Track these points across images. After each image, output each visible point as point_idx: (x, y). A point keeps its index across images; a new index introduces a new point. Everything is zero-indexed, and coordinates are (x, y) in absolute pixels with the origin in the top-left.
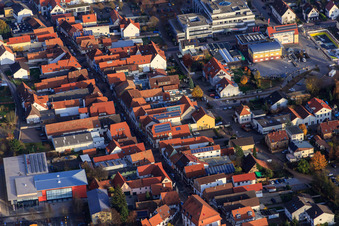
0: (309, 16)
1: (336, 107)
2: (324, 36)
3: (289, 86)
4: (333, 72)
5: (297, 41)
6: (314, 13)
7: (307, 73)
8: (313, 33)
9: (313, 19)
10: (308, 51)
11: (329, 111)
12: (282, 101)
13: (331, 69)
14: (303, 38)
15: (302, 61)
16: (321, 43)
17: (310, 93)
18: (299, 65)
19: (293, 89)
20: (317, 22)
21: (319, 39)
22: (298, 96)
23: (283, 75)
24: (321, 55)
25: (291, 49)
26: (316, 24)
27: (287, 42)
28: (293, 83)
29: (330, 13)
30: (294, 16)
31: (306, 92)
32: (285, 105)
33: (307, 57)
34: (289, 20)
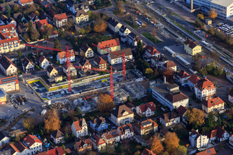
0: (27, 68)
1: (46, 140)
2: (38, 83)
3: (11, 125)
4: (44, 112)
5: (18, 88)
6: (30, 65)
7: (25, 113)
8: (30, 81)
9: (31, 70)
10: (26, 96)
11: (40, 144)
12: (5, 139)
13: (43, 109)
14: (23, 86)
15: (21, 104)
16: (36, 88)
17: (27, 130)
18: (19, 108)
19: (15, 128)
20: (33, 72)
21: (35, 85)
22: (18, 133)
23: (6, 117)
24: (36, 98)
25: (13, 95)
26: (33, 74)
27: (10, 90)
28: (15, 122)
29: (42, 64)
30: (15, 69)
31: (24, 130)
32: (7, 142)
33: (25, 100)
34: (12, 72)
